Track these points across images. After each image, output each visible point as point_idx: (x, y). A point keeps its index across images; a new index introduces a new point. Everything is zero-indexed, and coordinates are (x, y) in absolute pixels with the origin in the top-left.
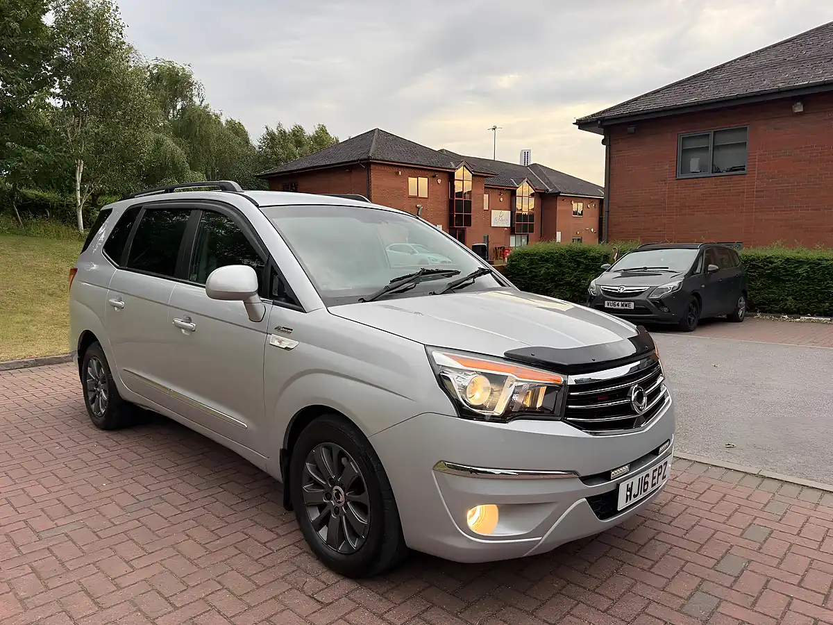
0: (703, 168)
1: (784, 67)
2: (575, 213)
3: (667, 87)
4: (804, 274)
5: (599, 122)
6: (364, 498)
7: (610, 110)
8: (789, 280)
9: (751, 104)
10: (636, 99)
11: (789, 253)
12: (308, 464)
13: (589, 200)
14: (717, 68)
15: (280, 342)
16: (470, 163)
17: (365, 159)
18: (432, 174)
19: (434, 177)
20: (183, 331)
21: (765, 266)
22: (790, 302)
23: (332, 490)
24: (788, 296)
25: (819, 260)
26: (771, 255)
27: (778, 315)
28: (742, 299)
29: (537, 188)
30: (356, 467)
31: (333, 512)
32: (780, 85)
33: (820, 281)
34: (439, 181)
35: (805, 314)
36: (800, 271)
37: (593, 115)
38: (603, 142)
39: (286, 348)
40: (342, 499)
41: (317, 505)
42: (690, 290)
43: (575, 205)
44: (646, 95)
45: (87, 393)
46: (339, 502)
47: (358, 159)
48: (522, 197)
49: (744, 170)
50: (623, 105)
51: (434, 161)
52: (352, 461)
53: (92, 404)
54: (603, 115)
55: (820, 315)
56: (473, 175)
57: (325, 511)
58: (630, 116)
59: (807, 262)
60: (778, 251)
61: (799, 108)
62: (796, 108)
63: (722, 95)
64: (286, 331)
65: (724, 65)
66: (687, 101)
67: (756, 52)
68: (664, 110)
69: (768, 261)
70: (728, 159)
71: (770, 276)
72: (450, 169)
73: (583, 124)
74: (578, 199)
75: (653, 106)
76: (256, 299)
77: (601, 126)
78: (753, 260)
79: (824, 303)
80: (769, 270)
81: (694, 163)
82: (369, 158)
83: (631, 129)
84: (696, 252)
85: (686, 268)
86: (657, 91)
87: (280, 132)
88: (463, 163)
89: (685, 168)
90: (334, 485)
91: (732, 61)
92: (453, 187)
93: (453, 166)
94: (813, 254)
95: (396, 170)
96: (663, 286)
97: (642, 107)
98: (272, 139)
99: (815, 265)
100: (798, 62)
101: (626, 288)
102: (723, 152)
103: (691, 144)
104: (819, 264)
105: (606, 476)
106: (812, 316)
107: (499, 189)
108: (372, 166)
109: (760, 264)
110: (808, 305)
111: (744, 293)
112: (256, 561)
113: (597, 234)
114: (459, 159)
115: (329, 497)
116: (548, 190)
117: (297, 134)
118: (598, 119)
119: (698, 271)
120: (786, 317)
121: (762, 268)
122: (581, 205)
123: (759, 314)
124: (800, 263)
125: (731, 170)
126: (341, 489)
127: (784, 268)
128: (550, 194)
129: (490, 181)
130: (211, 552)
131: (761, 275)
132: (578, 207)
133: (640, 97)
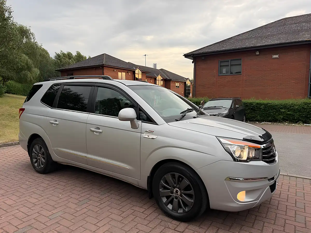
0: (227, 72)
1: (252, 39)
2: (177, 87)
3: (214, 44)
4: (263, 108)
5: (192, 55)
6: (191, 192)
7: (195, 51)
8: (258, 110)
9: (242, 51)
10: (204, 48)
11: (258, 101)
12: (162, 181)
13: (182, 82)
14: (230, 38)
15: (148, 136)
16: (141, 68)
17: (102, 65)
18: (127, 71)
19: (128, 72)
20: (95, 133)
21: (250, 105)
22: (259, 118)
23: (173, 190)
24: (258, 115)
25: (267, 103)
26: (252, 102)
27: (255, 122)
28: (244, 117)
29: (164, 77)
30: (187, 181)
31: (174, 198)
32: (252, 45)
33: (268, 110)
34: (130, 74)
35: (263, 122)
36: (261, 107)
37: (190, 53)
38: (193, 62)
39: (152, 138)
40: (179, 193)
41: (165, 196)
42: (231, 114)
43: (176, 84)
44: (207, 46)
45: (32, 160)
46: (178, 194)
47: (99, 65)
48: (159, 80)
49: (240, 73)
50: (200, 49)
51: (127, 67)
52: (185, 179)
53: (35, 163)
54: (193, 53)
55: (268, 122)
56: (142, 72)
57: (170, 199)
58: (203, 53)
59: (263, 104)
60: (253, 100)
61: (258, 53)
62: (257, 53)
63: (233, 48)
64: (151, 132)
65: (232, 37)
66: (222, 49)
67: (242, 34)
68: (214, 52)
69: (251, 104)
70: (235, 69)
71: (252, 109)
72: (133, 69)
73: (186, 56)
74: (178, 82)
75: (210, 51)
76: (136, 120)
77: (193, 57)
78: (246, 103)
79: (269, 118)
80: (251, 107)
81: (224, 71)
82: (103, 65)
83: (203, 58)
84: (231, 101)
85: (229, 107)
86: (211, 45)
87: (62, 54)
88: (138, 68)
89: (221, 72)
90: (175, 188)
91: (234, 36)
92: (135, 76)
93: (135, 69)
94: (265, 102)
95: (113, 69)
96: (223, 113)
97: (207, 50)
98: (58, 56)
99: (266, 105)
100: (256, 38)
101: (210, 114)
102: (234, 67)
103: (222, 64)
104: (267, 105)
105: (273, 179)
106: (266, 122)
107: (150, 77)
108: (104, 67)
109: (248, 105)
110: (264, 118)
111: (245, 115)
112: (144, 219)
113: (184, 94)
114: (137, 67)
115: (172, 193)
116: (167, 78)
117: (69, 56)
118: (192, 54)
119: (232, 107)
120: (257, 122)
121: (249, 106)
122: (178, 84)
123: (249, 122)
124: (261, 104)
125: (237, 73)
126: (178, 189)
127: (257, 106)
128: (168, 80)
129: (148, 75)
130: (125, 218)
131: (249, 109)
132: (177, 84)
133: (205, 47)
